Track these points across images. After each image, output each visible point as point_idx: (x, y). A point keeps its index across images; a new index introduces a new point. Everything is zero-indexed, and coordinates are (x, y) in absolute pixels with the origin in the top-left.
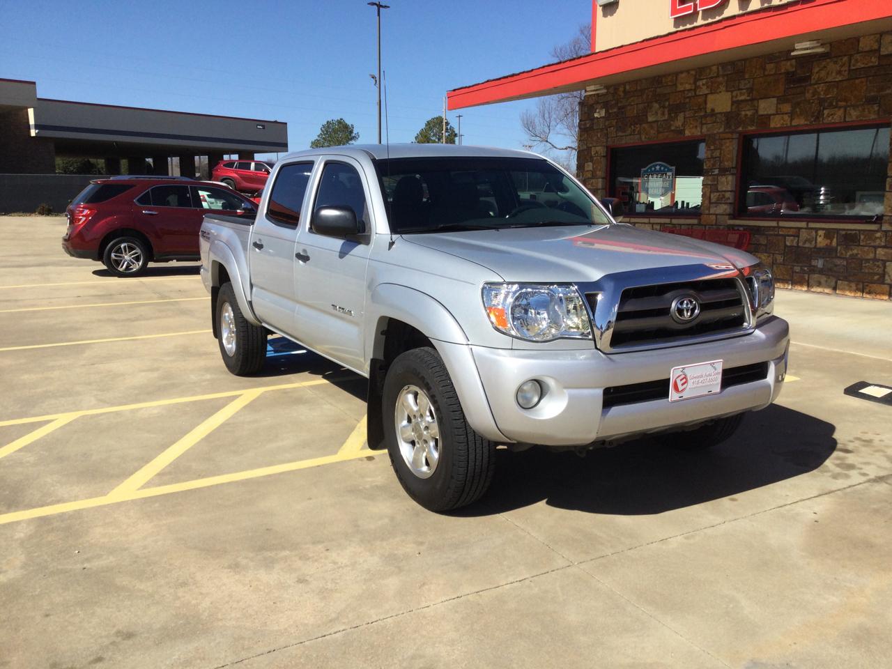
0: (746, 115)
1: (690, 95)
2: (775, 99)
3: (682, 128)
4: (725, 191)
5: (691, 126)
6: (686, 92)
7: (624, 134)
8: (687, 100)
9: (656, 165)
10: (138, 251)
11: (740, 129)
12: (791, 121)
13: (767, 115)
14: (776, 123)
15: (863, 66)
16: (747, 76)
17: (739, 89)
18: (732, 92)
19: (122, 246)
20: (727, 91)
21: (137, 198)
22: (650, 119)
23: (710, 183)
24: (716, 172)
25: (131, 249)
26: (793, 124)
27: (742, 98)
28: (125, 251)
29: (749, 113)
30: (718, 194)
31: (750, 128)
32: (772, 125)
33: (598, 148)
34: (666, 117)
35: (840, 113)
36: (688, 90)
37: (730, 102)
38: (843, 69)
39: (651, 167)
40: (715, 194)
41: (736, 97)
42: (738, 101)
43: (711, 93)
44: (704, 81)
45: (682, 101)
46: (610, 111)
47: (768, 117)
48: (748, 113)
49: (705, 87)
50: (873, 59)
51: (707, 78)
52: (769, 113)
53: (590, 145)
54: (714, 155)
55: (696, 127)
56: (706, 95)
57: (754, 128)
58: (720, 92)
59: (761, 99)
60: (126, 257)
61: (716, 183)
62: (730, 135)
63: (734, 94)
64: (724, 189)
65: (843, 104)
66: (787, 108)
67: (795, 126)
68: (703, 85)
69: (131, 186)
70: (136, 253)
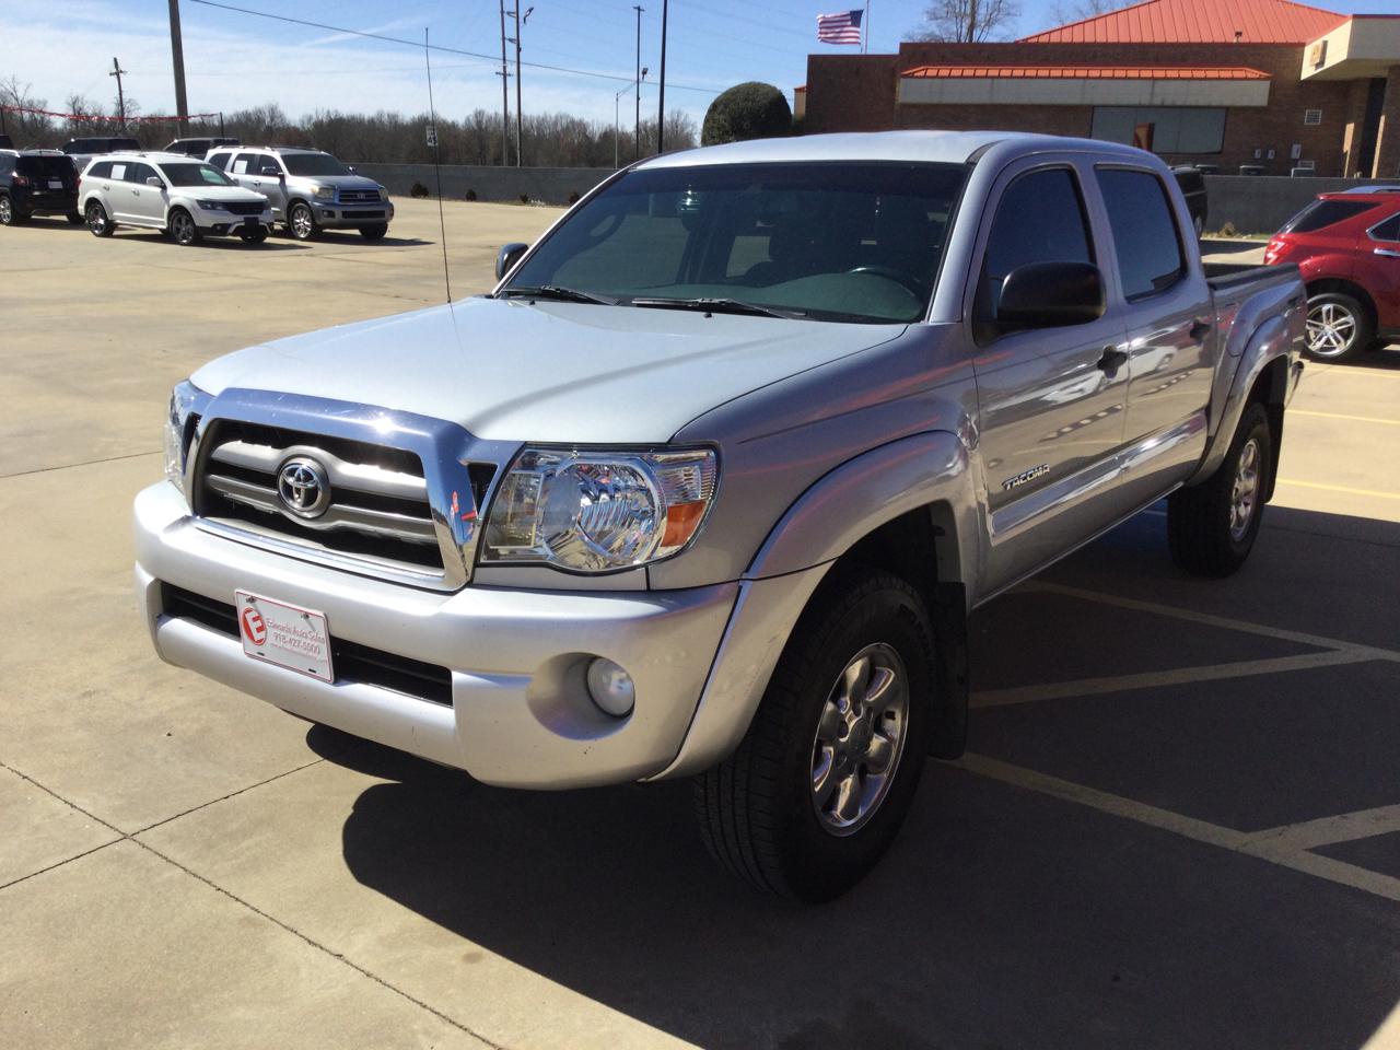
10: (1350, 319)
19: (1325, 308)
21: (1373, 227)
25: (1338, 314)
28: (1328, 318)
60: (1327, 327)
69: (1373, 205)
70: (1346, 323)
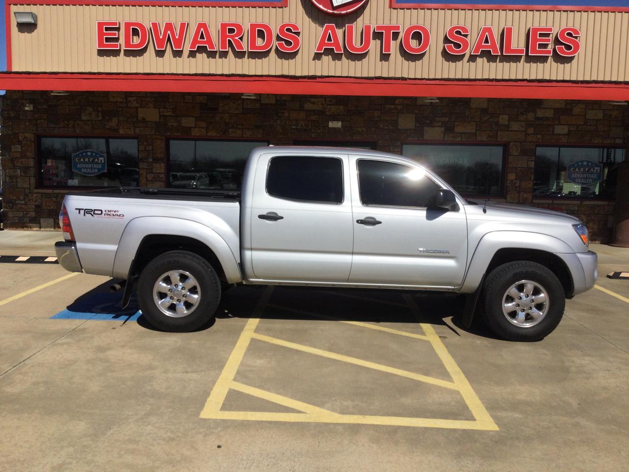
0: (172, 125)
1: (122, 105)
2: (194, 118)
3: (116, 128)
4: (159, 173)
5: (125, 127)
6: (118, 103)
7: (56, 126)
8: (120, 109)
9: (88, 152)
11: (168, 134)
12: (207, 132)
13: (189, 127)
14: (195, 133)
15: (251, 107)
16: (170, 100)
17: (165, 108)
18: (159, 109)
20: (155, 107)
22: (84, 118)
23: (145, 167)
24: (151, 160)
26: (208, 135)
27: (168, 114)
29: (175, 124)
30: (153, 175)
31: (176, 134)
32: (193, 134)
33: (27, 135)
34: (100, 118)
35: (239, 132)
36: (120, 102)
37: (158, 116)
38: (239, 107)
39: (83, 152)
40: (151, 175)
41: (163, 112)
42: (164, 115)
43: (141, 107)
44: (135, 98)
45: (115, 109)
46: (39, 107)
47: (190, 128)
48: (173, 124)
49: (135, 102)
50: (257, 105)
51: (137, 97)
52: (191, 126)
53: (17, 131)
54: (147, 149)
55: (130, 129)
56: (137, 108)
57: (179, 134)
58: (149, 107)
59: (183, 116)
61: (151, 167)
62: (159, 137)
63: (161, 110)
64: (158, 172)
65: (241, 127)
66: (204, 124)
67: (209, 136)
68: (134, 100)
